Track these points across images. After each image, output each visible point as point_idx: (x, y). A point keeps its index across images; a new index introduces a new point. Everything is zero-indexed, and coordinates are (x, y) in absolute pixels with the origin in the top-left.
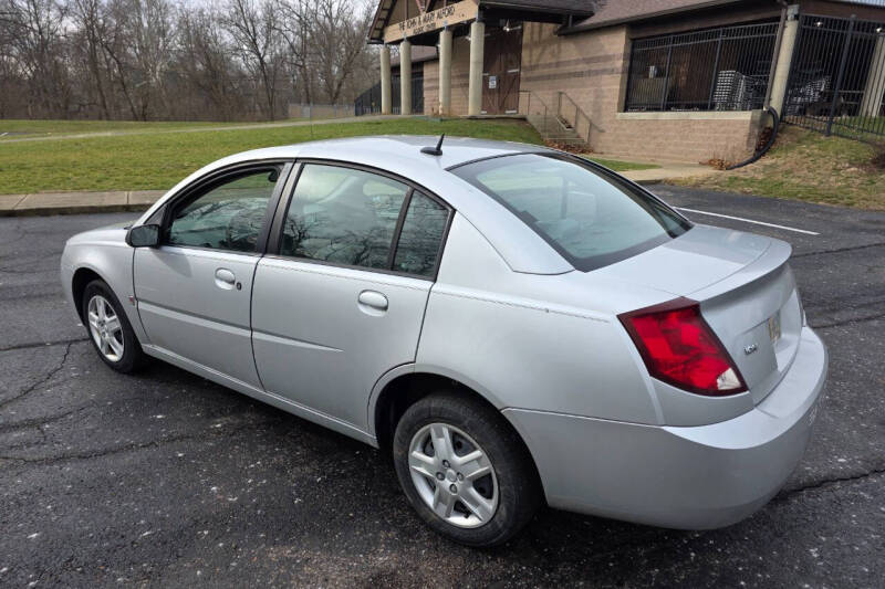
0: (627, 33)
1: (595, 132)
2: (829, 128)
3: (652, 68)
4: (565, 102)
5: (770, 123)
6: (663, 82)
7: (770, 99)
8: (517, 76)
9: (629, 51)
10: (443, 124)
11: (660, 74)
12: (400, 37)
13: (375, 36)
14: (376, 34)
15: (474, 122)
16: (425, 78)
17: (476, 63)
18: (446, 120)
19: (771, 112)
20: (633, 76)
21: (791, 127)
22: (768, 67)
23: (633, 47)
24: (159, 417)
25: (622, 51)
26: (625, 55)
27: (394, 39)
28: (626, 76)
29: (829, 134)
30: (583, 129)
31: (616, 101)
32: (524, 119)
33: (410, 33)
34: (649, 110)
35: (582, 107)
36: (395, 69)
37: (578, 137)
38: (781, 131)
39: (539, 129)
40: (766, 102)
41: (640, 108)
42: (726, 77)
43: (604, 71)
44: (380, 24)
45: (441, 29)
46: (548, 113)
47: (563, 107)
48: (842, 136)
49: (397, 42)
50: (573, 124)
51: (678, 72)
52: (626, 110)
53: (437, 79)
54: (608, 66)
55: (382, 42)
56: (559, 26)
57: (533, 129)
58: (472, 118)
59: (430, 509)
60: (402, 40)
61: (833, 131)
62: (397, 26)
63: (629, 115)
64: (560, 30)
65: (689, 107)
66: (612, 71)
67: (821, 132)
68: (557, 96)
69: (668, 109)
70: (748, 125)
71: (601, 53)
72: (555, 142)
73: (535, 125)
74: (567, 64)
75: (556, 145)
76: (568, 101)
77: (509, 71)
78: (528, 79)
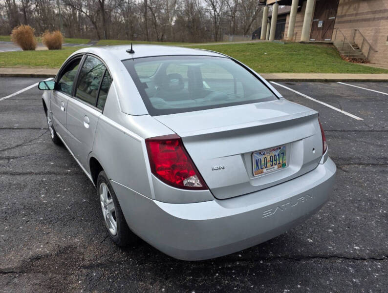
1: (372, 52)
4: (357, 35)
8: (333, 21)
13: (262, 1)
15: (303, 44)
17: (309, 14)
24: (52, 163)
27: (271, 2)
30: (365, 50)
32: (332, 44)
35: (367, 38)
37: (362, 54)
39: (339, 49)
43: (382, 18)
46: (346, 41)
47: (356, 38)
49: (272, 4)
50: (360, 47)
55: (265, 4)
57: (335, 49)
58: (302, 42)
60: (274, 3)
66: (387, 18)
68: (353, 31)
71: (382, 9)
72: (347, 56)
73: (337, 47)
74: (362, 14)
75: (347, 58)
76: (359, 35)
77: (330, 18)
78: (339, 23)
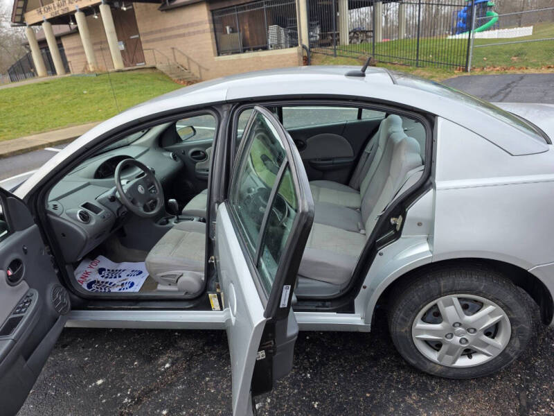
0: (207, 6)
1: (203, 71)
2: (335, 52)
3: (228, 28)
4: (177, 54)
5: (306, 54)
6: (237, 35)
7: (301, 40)
8: (138, 39)
9: (211, 18)
10: (99, 77)
11: (233, 31)
12: (41, 20)
13: (16, 20)
14: (18, 19)
15: (121, 73)
16: (65, 48)
17: (111, 33)
18: (99, 75)
19: (304, 47)
20: (218, 33)
21: (316, 55)
22: (296, 22)
23: (213, 16)
24: (100, 382)
25: (207, 18)
26: (209, 20)
27: (36, 21)
28: (213, 33)
29: (336, 56)
30: (194, 69)
31: (212, 50)
32: (154, 68)
33: (49, 16)
34: (233, 53)
35: (191, 56)
36: (42, 44)
37: (193, 75)
38: (311, 57)
39: (168, 73)
40: (299, 42)
41: (227, 53)
42: (273, 29)
43: (199, 32)
44: (19, 12)
45: (75, 11)
46: (170, 62)
47: (177, 58)
48: (342, 56)
49: (40, 23)
50: (187, 67)
51: (244, 29)
52: (219, 55)
53: (82, 47)
54: (200, 28)
55: (25, 25)
56: (160, 5)
57: (162, 73)
58: (119, 71)
59: (435, 363)
60: (43, 22)
61: (337, 54)
62: (34, 12)
63: (222, 58)
64: (161, 7)
65: (256, 49)
66: (204, 32)
67: (332, 55)
68: (171, 50)
69: (244, 51)
70: (297, 55)
71: (193, 21)
72: (181, 80)
73: (163, 70)
74: (172, 29)
75: (182, 82)
76: (179, 53)
77: (132, 37)
78: (147, 42)
